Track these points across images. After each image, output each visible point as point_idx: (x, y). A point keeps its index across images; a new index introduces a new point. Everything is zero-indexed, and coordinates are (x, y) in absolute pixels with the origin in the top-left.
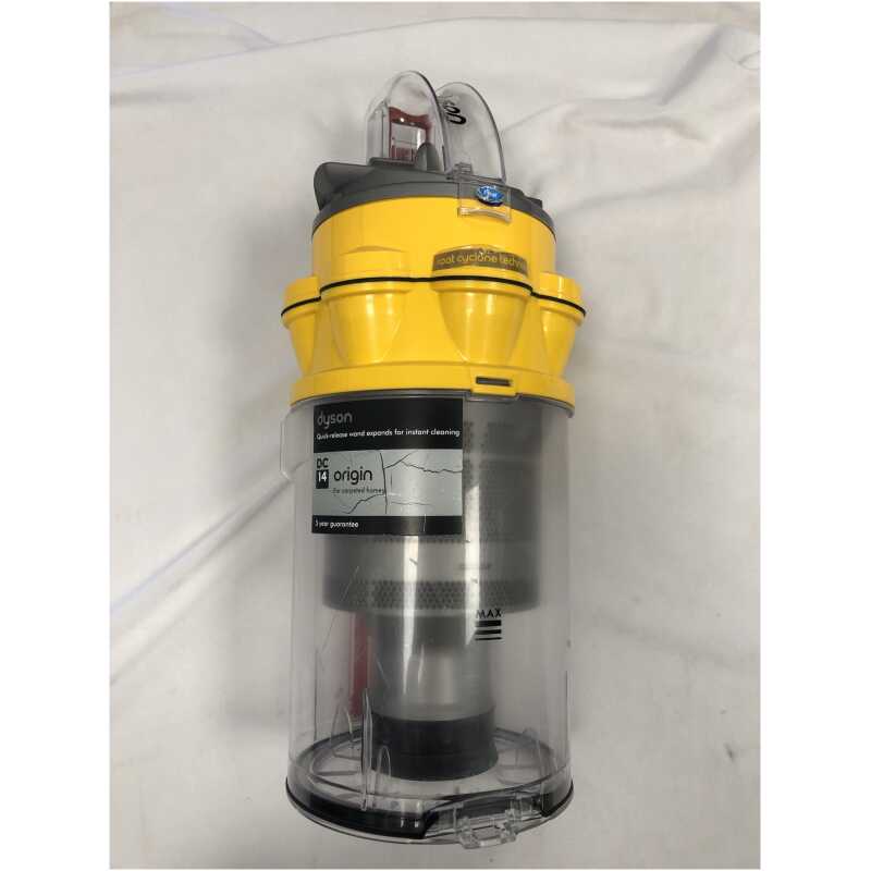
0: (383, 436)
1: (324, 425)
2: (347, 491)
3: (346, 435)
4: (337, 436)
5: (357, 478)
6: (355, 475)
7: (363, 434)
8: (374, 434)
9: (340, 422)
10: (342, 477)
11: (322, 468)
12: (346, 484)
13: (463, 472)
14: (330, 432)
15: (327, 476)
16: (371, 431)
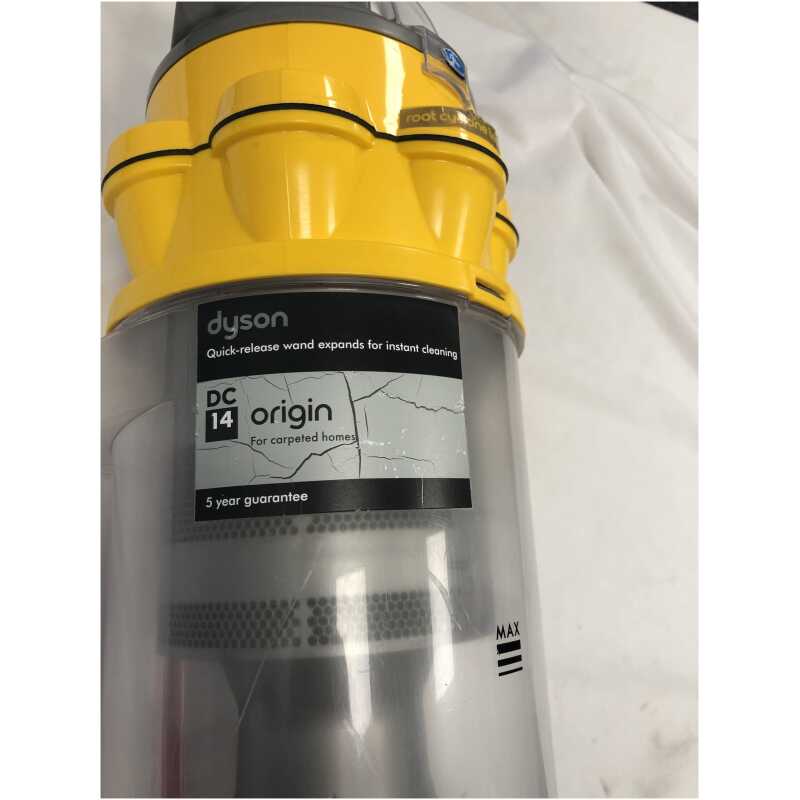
0: (348, 350)
1: (223, 333)
2: (280, 441)
3: (276, 347)
4: (257, 349)
5: (303, 418)
6: (297, 413)
7: (311, 345)
8: (333, 346)
9: (264, 326)
10: (270, 416)
11: (222, 405)
12: (280, 428)
13: (465, 412)
14: (237, 344)
15: (234, 416)
16: (325, 340)
